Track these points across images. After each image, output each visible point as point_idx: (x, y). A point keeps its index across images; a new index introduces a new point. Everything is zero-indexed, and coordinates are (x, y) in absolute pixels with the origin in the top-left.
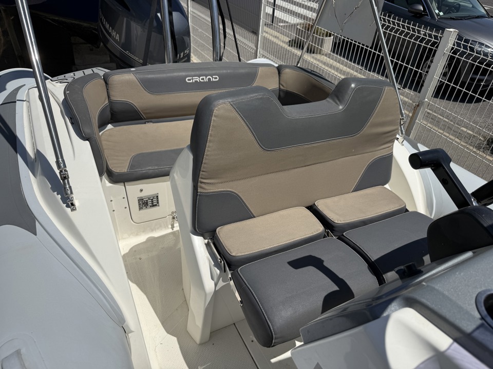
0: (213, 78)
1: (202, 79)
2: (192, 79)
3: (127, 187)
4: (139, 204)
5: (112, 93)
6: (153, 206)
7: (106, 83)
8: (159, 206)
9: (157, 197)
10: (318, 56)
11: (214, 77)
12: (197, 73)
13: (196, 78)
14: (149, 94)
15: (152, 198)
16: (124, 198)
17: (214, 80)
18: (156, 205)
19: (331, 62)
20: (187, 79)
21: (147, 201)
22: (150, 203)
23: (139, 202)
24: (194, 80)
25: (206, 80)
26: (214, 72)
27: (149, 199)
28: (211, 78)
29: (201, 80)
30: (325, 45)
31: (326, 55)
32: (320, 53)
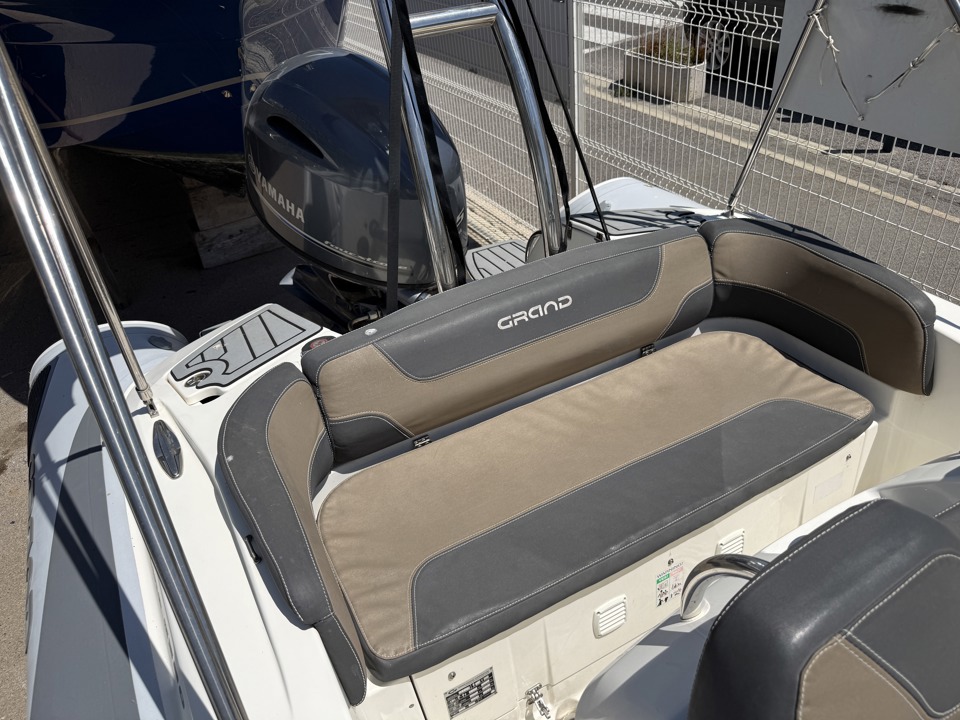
0: (558, 303)
1: (533, 313)
2: (512, 319)
3: (415, 681)
4: (450, 706)
5: (329, 405)
6: (483, 697)
7: (314, 384)
8: (496, 692)
9: (491, 675)
10: (681, 107)
11: (560, 299)
12: (520, 299)
13: (521, 313)
14: (418, 383)
15: (479, 683)
16: (412, 706)
17: (561, 306)
18: (489, 694)
19: (712, 115)
20: (499, 325)
21: (467, 693)
22: (474, 695)
23: (448, 703)
24: (516, 321)
25: (543, 311)
26: (557, 286)
27: (472, 687)
28: (554, 304)
29: (532, 316)
30: (692, 81)
31: (697, 103)
32: (683, 101)
